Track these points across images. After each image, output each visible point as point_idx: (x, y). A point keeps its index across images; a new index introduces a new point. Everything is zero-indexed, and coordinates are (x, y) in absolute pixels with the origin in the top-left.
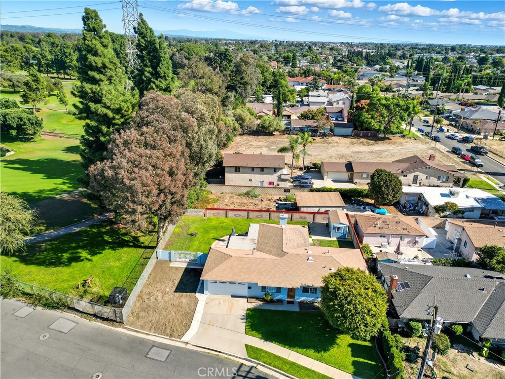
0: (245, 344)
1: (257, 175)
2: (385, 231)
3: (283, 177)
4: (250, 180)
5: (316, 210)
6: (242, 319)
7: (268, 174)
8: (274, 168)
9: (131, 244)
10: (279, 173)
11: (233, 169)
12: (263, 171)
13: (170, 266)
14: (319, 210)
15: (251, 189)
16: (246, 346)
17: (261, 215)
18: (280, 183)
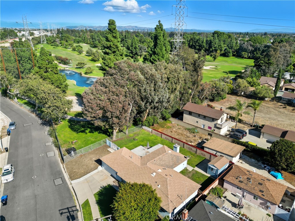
0: (88, 199)
1: (202, 120)
2: (242, 185)
3: (217, 126)
4: (197, 122)
5: (214, 153)
6: (101, 187)
7: (209, 121)
8: (213, 118)
9: (108, 134)
10: (215, 122)
11: (188, 113)
12: (205, 118)
13: (108, 149)
14: (216, 153)
15: (195, 127)
16: (87, 200)
17: (179, 143)
18: (216, 129)
